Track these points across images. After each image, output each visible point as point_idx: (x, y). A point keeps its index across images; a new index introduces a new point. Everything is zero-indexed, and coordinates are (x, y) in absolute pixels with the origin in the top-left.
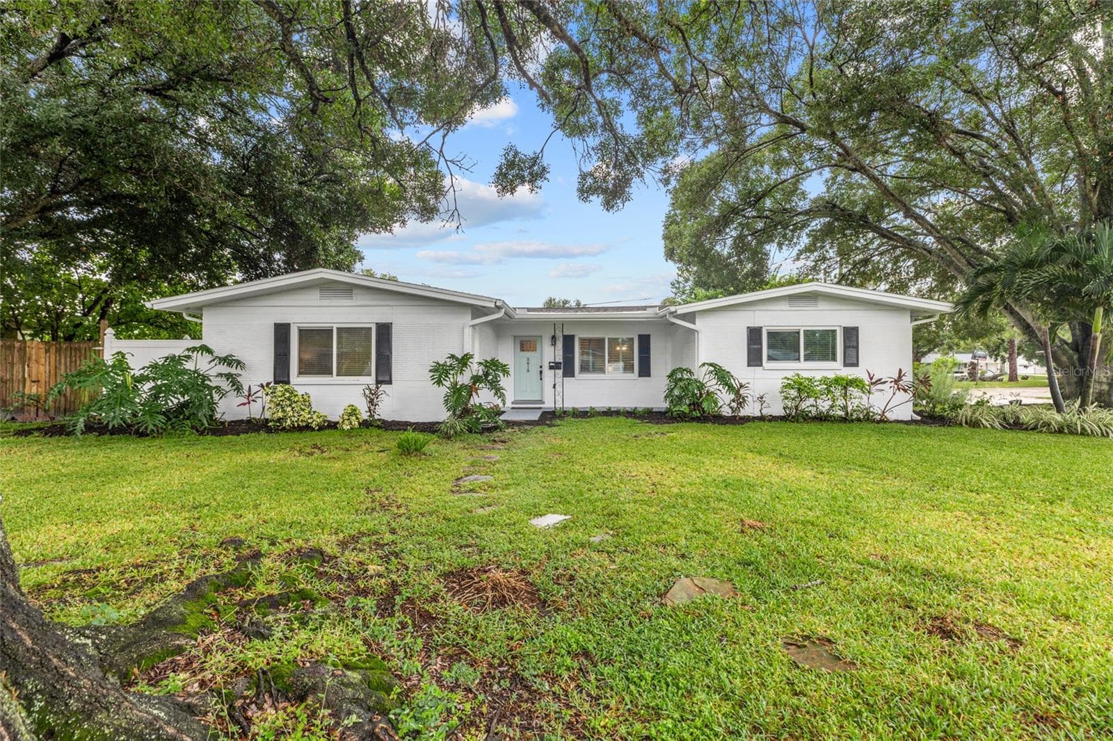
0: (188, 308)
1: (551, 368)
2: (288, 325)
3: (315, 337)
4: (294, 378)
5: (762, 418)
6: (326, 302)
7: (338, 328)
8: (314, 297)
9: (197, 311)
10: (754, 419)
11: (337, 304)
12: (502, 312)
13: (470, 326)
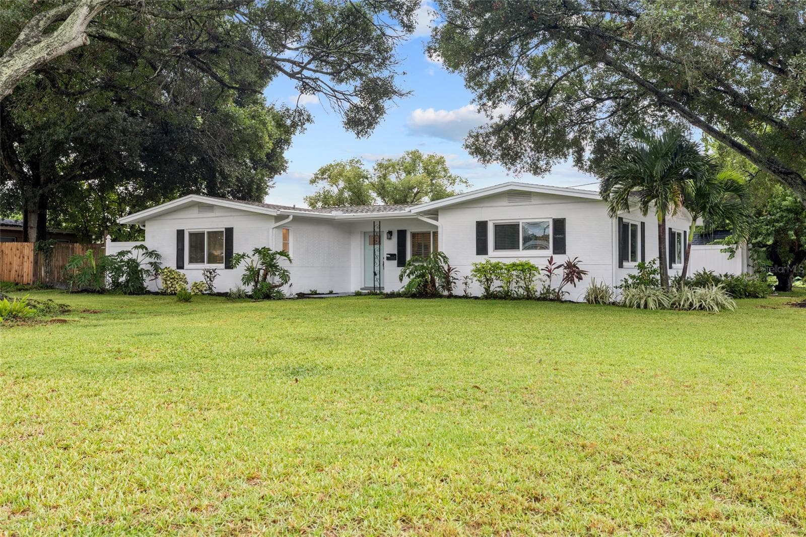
0: (139, 221)
1: (388, 259)
2: (183, 231)
3: (197, 238)
4: (187, 265)
5: (466, 297)
6: (201, 215)
7: (207, 232)
8: (194, 213)
9: (143, 222)
10: (460, 297)
11: (205, 216)
12: (291, 217)
13: (273, 228)
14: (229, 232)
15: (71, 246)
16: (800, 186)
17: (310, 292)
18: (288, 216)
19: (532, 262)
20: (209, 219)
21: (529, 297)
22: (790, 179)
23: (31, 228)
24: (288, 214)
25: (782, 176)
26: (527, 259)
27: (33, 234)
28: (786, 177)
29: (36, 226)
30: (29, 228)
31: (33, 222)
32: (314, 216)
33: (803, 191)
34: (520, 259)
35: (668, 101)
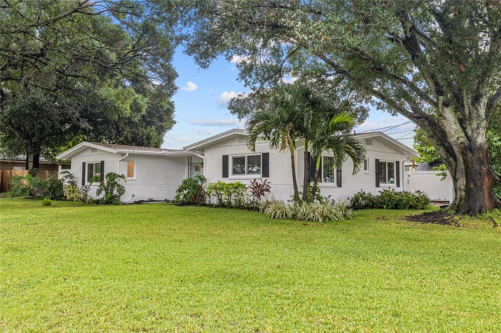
2: (85, 163)
3: (91, 167)
4: (86, 183)
6: (92, 154)
7: (95, 163)
8: (90, 152)
11: (94, 154)
12: (127, 154)
13: (120, 161)
14: (103, 163)
15: (44, 172)
16: (426, 127)
17: (148, 200)
18: (125, 154)
19: (242, 182)
20: (95, 156)
21: (240, 207)
22: (420, 122)
23: (30, 162)
24: (125, 152)
25: (415, 119)
26: (239, 181)
27: (31, 165)
28: (417, 120)
29: (32, 161)
30: (29, 162)
31: (31, 159)
32: (141, 153)
33: (428, 131)
34: (236, 180)
35: (340, 70)
